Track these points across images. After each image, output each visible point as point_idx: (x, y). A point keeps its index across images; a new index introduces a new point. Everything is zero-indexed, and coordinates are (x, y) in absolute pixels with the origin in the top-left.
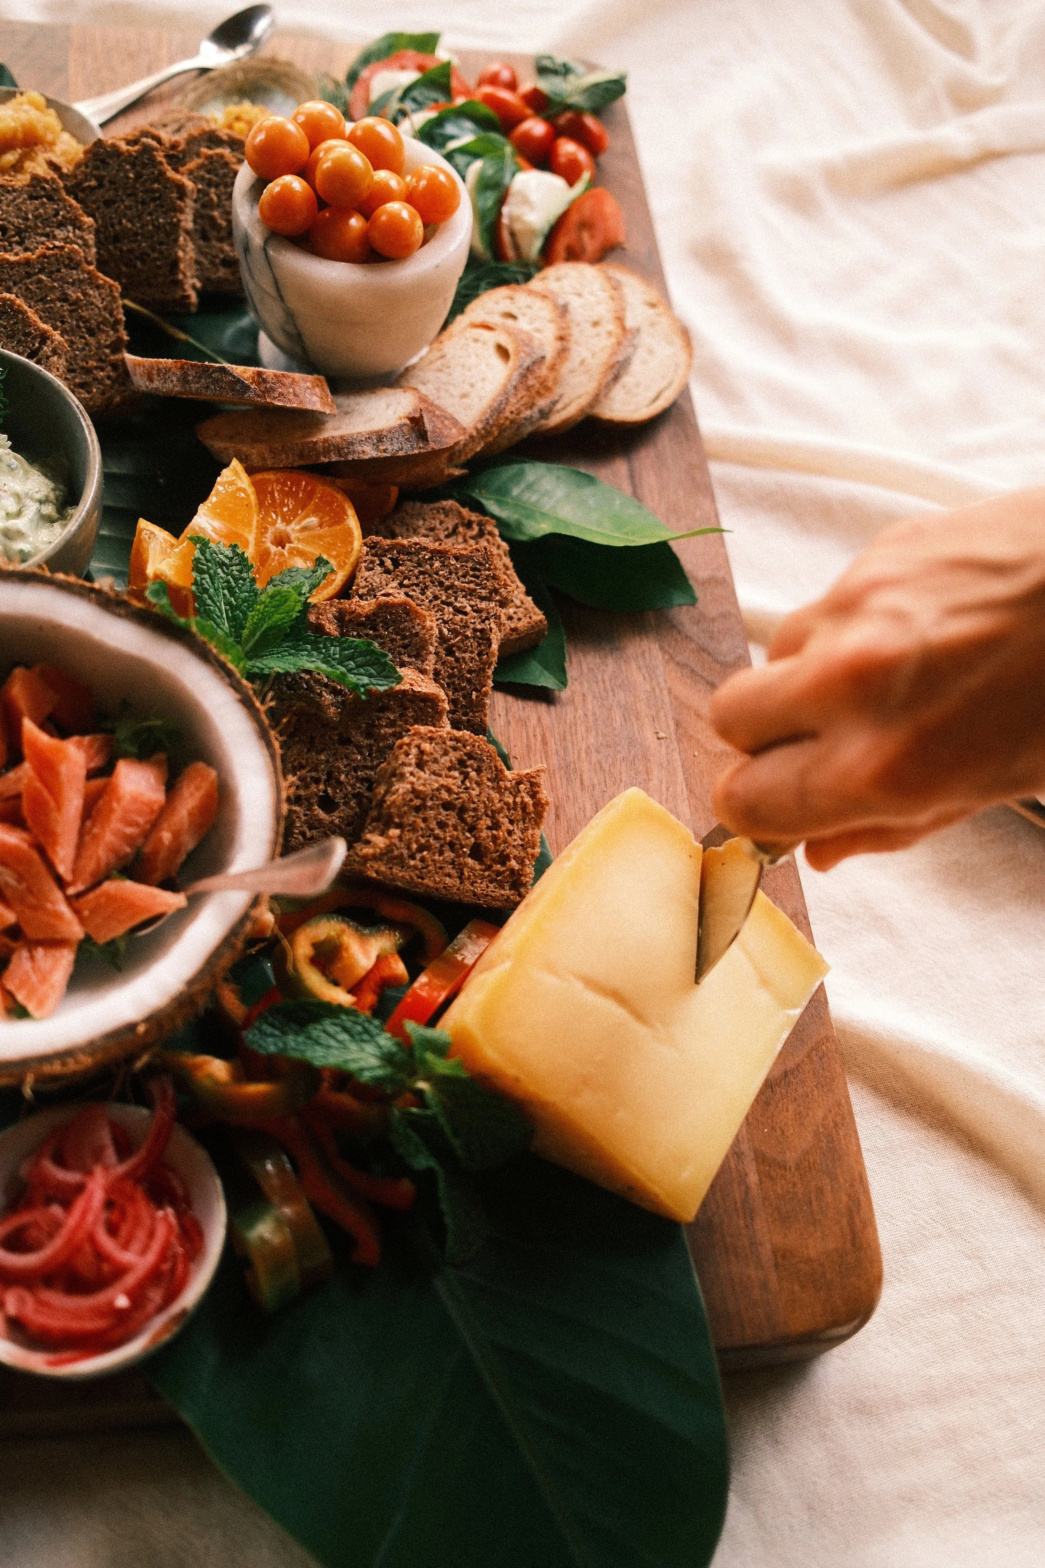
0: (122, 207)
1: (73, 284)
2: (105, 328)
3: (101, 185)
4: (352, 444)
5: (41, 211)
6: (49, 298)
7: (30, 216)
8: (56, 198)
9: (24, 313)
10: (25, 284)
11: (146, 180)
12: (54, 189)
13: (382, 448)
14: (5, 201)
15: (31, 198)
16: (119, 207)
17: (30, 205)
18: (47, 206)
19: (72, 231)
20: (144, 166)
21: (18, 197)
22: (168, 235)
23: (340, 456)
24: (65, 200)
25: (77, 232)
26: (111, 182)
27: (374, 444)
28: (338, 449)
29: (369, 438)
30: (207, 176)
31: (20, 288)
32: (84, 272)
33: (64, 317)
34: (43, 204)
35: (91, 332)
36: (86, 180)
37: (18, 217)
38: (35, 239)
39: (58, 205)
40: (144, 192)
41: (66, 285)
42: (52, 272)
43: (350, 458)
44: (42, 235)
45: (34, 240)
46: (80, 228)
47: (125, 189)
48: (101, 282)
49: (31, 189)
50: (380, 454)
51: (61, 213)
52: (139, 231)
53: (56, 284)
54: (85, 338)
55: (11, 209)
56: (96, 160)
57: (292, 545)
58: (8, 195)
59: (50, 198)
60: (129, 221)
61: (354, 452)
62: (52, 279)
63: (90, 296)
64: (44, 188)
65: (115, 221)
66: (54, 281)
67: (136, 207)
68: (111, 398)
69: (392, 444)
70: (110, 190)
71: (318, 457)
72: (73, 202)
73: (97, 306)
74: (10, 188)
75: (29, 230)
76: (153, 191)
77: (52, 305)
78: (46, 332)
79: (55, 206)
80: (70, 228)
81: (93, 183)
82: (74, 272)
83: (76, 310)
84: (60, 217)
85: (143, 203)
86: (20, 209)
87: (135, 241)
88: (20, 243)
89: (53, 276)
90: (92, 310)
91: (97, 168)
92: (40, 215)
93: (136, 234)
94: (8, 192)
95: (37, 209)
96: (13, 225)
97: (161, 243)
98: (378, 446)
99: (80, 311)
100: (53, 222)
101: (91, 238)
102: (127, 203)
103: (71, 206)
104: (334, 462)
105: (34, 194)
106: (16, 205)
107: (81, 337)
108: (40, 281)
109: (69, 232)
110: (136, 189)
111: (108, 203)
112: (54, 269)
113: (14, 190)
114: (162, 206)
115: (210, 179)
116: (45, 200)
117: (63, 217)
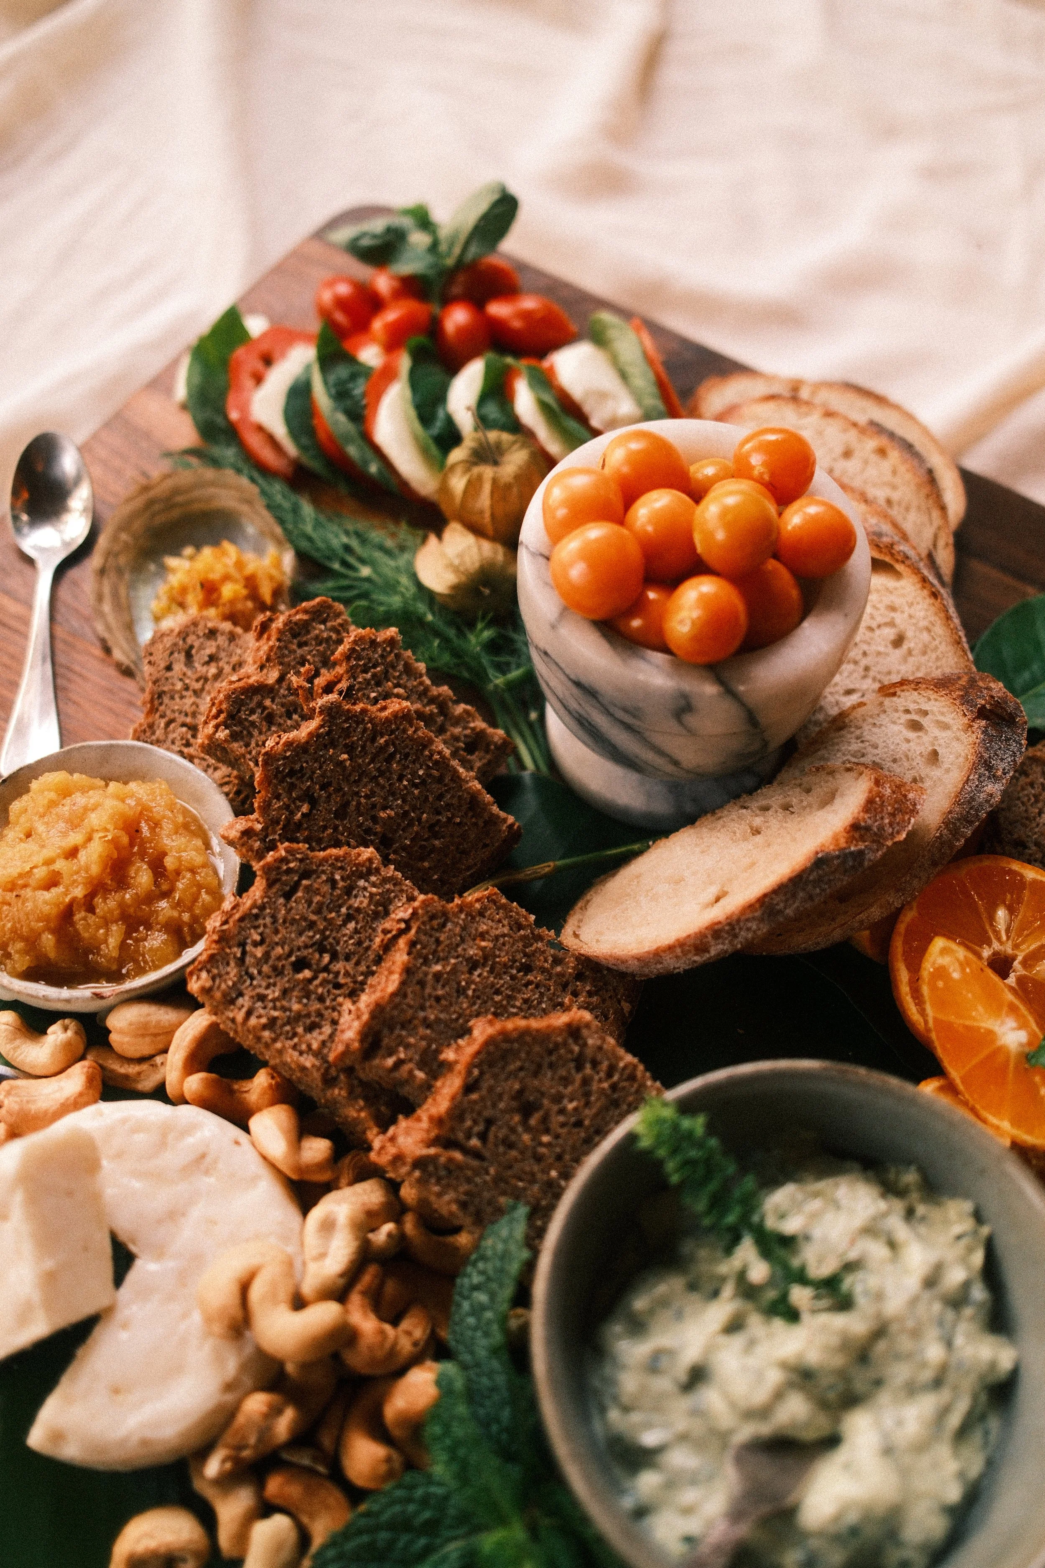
0: (363, 800)
1: (463, 940)
2: (533, 948)
3: (313, 802)
4: (973, 799)
5: (317, 898)
6: (463, 983)
7: (314, 917)
8: (315, 868)
9: (527, 1032)
10: (430, 996)
11: (363, 747)
12: (301, 861)
13: (1000, 773)
14: (267, 931)
15: (288, 896)
16: (359, 804)
17: (299, 905)
18: (316, 886)
19: (366, 884)
20: (347, 733)
21: (277, 910)
22: (440, 780)
23: (971, 823)
24: (325, 860)
25: (373, 879)
26: (323, 787)
27: (989, 778)
28: (966, 819)
29: (980, 777)
30: (369, 676)
31: (431, 1007)
32: (456, 915)
33: (493, 985)
34: (308, 889)
35: (527, 969)
36: (292, 813)
37: (300, 934)
38: (344, 935)
39: (323, 872)
40: (372, 761)
41: (460, 949)
42: (435, 952)
43: (983, 815)
44: (345, 924)
45: (345, 939)
46: (370, 872)
47: (347, 779)
48: (478, 906)
49: (277, 886)
50: (1004, 781)
51: (338, 877)
52: (407, 808)
53: (453, 961)
54: (529, 983)
55: (283, 931)
56: (282, 781)
57: (1020, 958)
58: (261, 921)
59: (306, 874)
60: (384, 808)
61: (981, 805)
62: (443, 960)
63: (487, 932)
64: (289, 871)
65: (370, 823)
66: (446, 959)
67: (378, 784)
68: (619, 1012)
69: (1002, 760)
70: (329, 797)
71: (951, 846)
72: (334, 851)
73: (504, 935)
74: (255, 911)
75: (328, 933)
76: (383, 749)
77: (473, 987)
78: (569, 1025)
79: (324, 877)
80: (361, 883)
81: (305, 809)
82: (449, 925)
83: (494, 963)
84: (341, 884)
85: (382, 773)
86: (293, 921)
87: (411, 824)
88: (334, 957)
89: (441, 954)
90: (504, 944)
91: (292, 787)
92: (320, 905)
93: (406, 814)
94: (257, 917)
95: (309, 903)
96: (306, 947)
97: (440, 797)
98: (994, 776)
99: (498, 960)
100: (339, 897)
101: (390, 871)
102: (364, 791)
103: (337, 859)
104: (973, 833)
105: (288, 888)
106: (284, 922)
107: (526, 985)
108: (437, 976)
109: (365, 889)
110: (360, 765)
111: (341, 813)
112: (434, 947)
113: (262, 908)
114: (407, 756)
115: (374, 676)
116: (305, 882)
117: (342, 879)
